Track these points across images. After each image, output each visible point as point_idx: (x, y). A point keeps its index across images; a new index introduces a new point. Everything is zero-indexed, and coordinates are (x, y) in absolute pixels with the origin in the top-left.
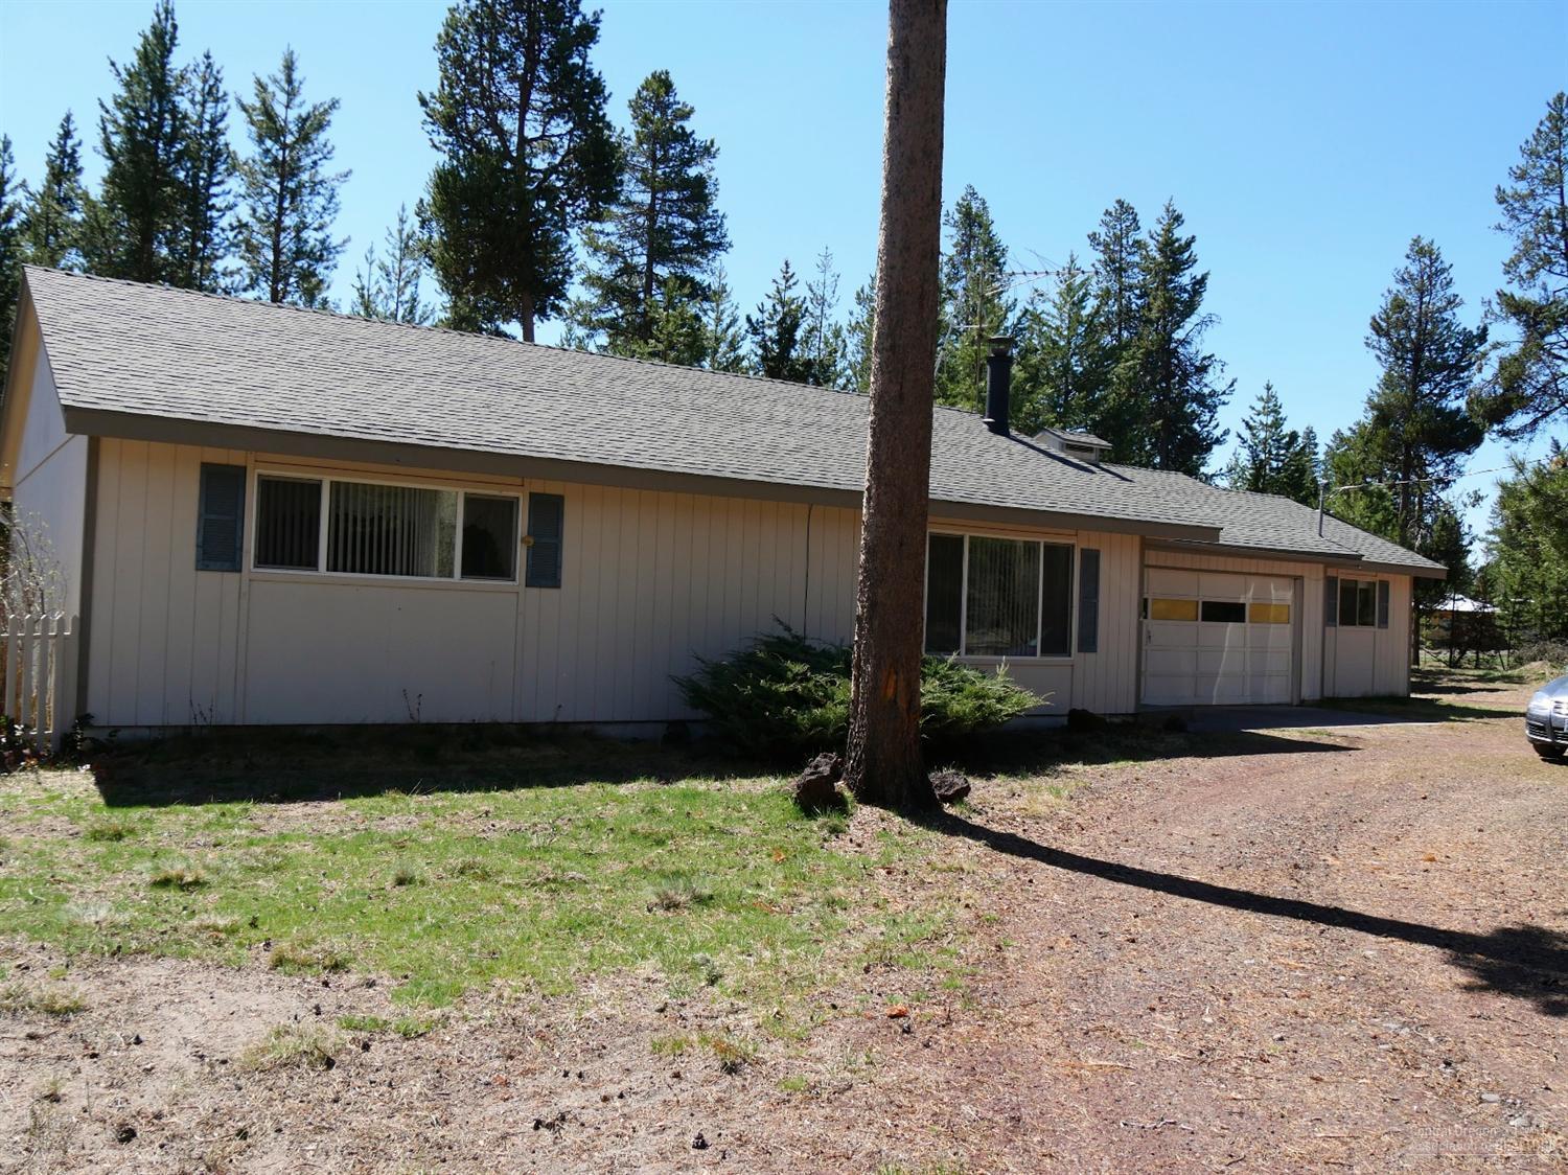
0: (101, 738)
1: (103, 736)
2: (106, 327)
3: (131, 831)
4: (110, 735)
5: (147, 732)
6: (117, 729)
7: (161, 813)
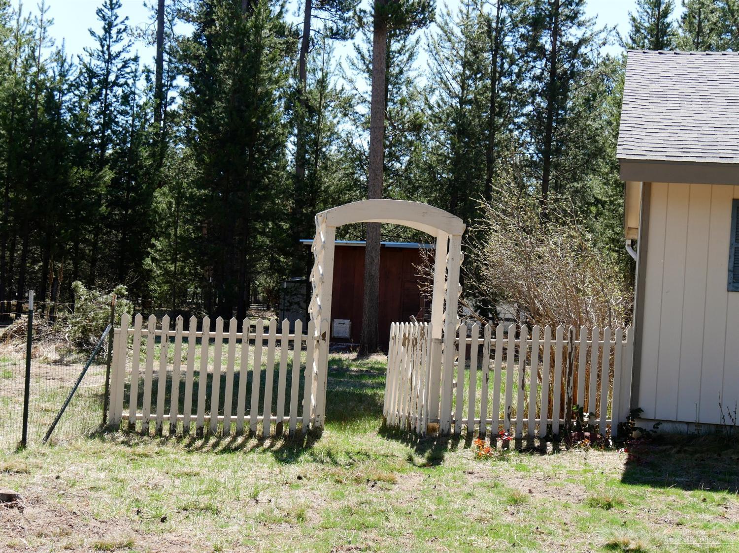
0: (648, 429)
1: (649, 427)
2: (676, 92)
3: (620, 503)
4: (654, 427)
5: (685, 427)
6: (659, 422)
7: (654, 493)
